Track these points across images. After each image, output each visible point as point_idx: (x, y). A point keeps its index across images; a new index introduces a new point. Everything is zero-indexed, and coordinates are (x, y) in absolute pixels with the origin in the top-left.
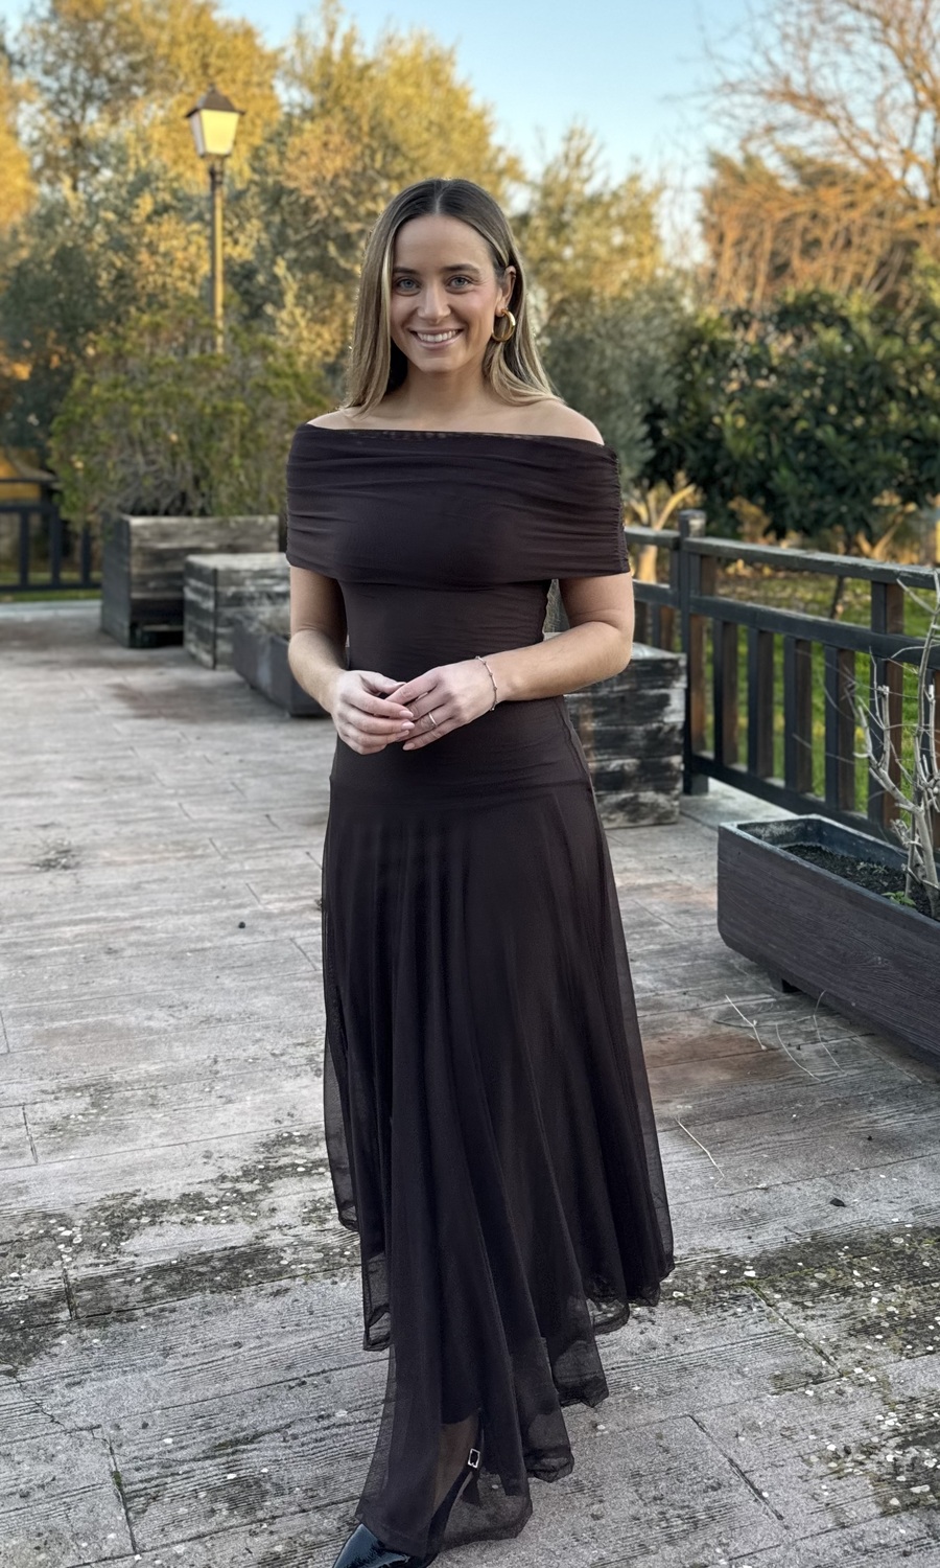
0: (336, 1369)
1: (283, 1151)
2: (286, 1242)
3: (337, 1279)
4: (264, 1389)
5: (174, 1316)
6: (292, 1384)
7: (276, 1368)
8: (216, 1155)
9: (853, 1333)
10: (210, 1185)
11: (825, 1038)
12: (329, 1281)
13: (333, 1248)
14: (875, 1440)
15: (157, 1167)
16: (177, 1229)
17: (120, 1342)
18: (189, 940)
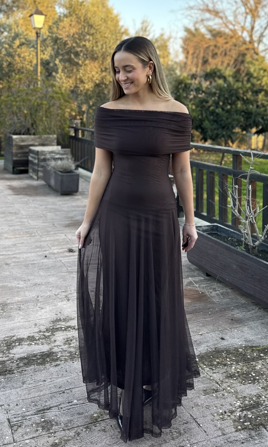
0: (74, 388)
1: (58, 323)
2: (59, 350)
3: (74, 361)
4: (53, 394)
5: (26, 372)
6: (61, 392)
7: (56, 388)
8: (38, 325)
9: (227, 377)
10: (36, 333)
11: (219, 290)
12: (72, 362)
13: (73, 352)
14: (234, 409)
15: (21, 328)
16: (26, 346)
17: (9, 380)
18: (30, 261)
